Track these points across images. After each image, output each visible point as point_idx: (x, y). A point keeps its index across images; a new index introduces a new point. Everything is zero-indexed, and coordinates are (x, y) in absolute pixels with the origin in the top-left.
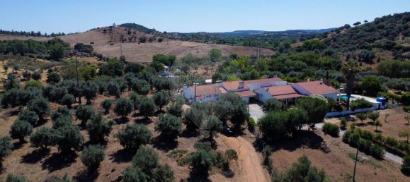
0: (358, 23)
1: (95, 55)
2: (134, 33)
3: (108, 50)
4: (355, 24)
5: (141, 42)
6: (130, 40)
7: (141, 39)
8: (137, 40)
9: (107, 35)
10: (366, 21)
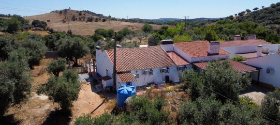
0: (256, 9)
1: (48, 29)
2: (84, 15)
3: (60, 26)
4: (254, 9)
5: (89, 21)
6: (80, 19)
7: (88, 19)
8: (86, 19)
9: (62, 16)
10: (263, 7)
